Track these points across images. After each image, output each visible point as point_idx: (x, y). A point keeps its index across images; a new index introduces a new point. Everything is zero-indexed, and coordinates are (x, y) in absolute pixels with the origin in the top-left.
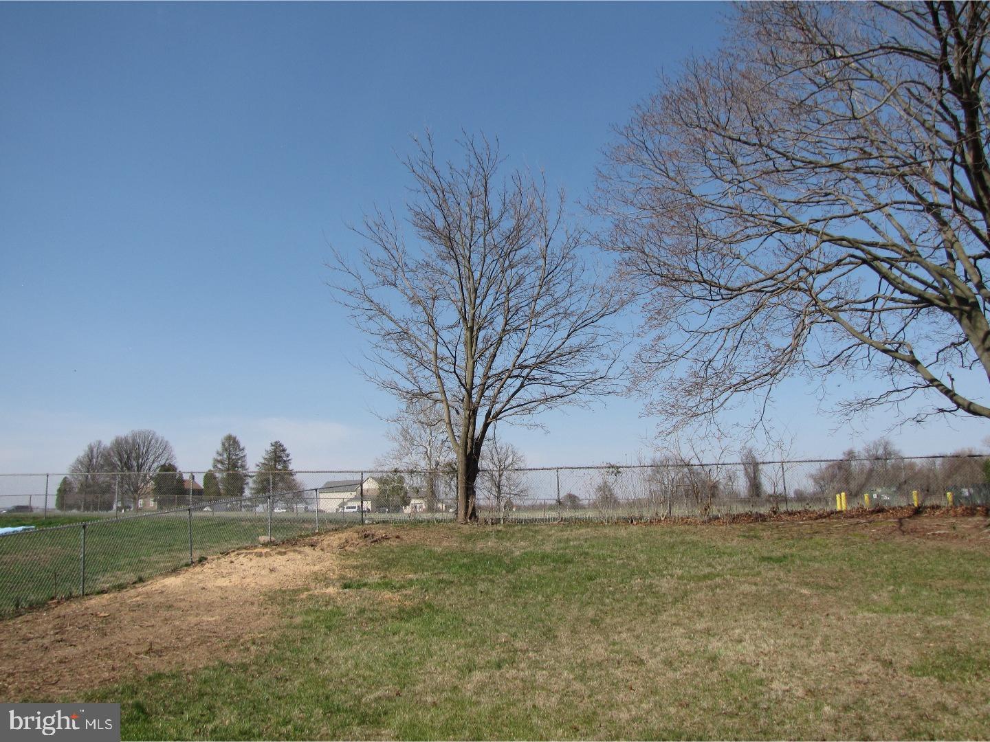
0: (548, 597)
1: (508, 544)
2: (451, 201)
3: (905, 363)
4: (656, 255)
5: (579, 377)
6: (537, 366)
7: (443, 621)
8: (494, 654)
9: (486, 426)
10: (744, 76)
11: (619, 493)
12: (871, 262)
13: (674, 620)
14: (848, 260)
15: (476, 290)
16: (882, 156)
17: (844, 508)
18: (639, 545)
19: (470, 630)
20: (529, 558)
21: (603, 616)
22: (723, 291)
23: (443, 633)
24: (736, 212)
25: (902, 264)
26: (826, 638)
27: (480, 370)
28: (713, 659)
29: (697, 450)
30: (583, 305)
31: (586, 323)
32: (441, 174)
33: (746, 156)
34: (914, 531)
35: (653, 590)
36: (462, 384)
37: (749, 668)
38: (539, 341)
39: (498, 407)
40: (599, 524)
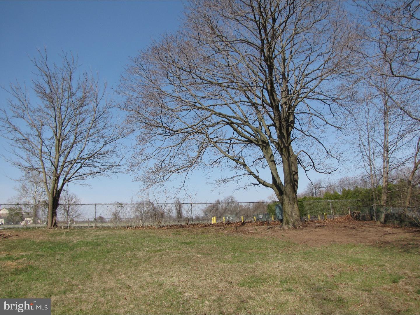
0: (89, 260)
1: (71, 237)
2: (54, 82)
3: (241, 165)
4: (144, 114)
5: (107, 165)
6: (88, 158)
7: (38, 273)
8: (63, 287)
9: (63, 184)
10: (186, 43)
11: (122, 216)
12: (230, 124)
13: (145, 269)
14: (222, 122)
15: (62, 123)
16: (237, 82)
17: (215, 223)
18: (130, 238)
19: (51, 277)
20: (80, 244)
21: (113, 268)
22: (171, 132)
23: (38, 279)
24: (179, 99)
25: (242, 126)
26: (207, 274)
27: (62, 159)
28: (161, 285)
29: (156, 197)
30: (111, 133)
31: (111, 141)
32: (50, 69)
33: (185, 76)
34: (242, 231)
35: (136, 257)
36: (53, 165)
37: (175, 287)
38: (90, 147)
39: (69, 176)
40: (112, 229)
